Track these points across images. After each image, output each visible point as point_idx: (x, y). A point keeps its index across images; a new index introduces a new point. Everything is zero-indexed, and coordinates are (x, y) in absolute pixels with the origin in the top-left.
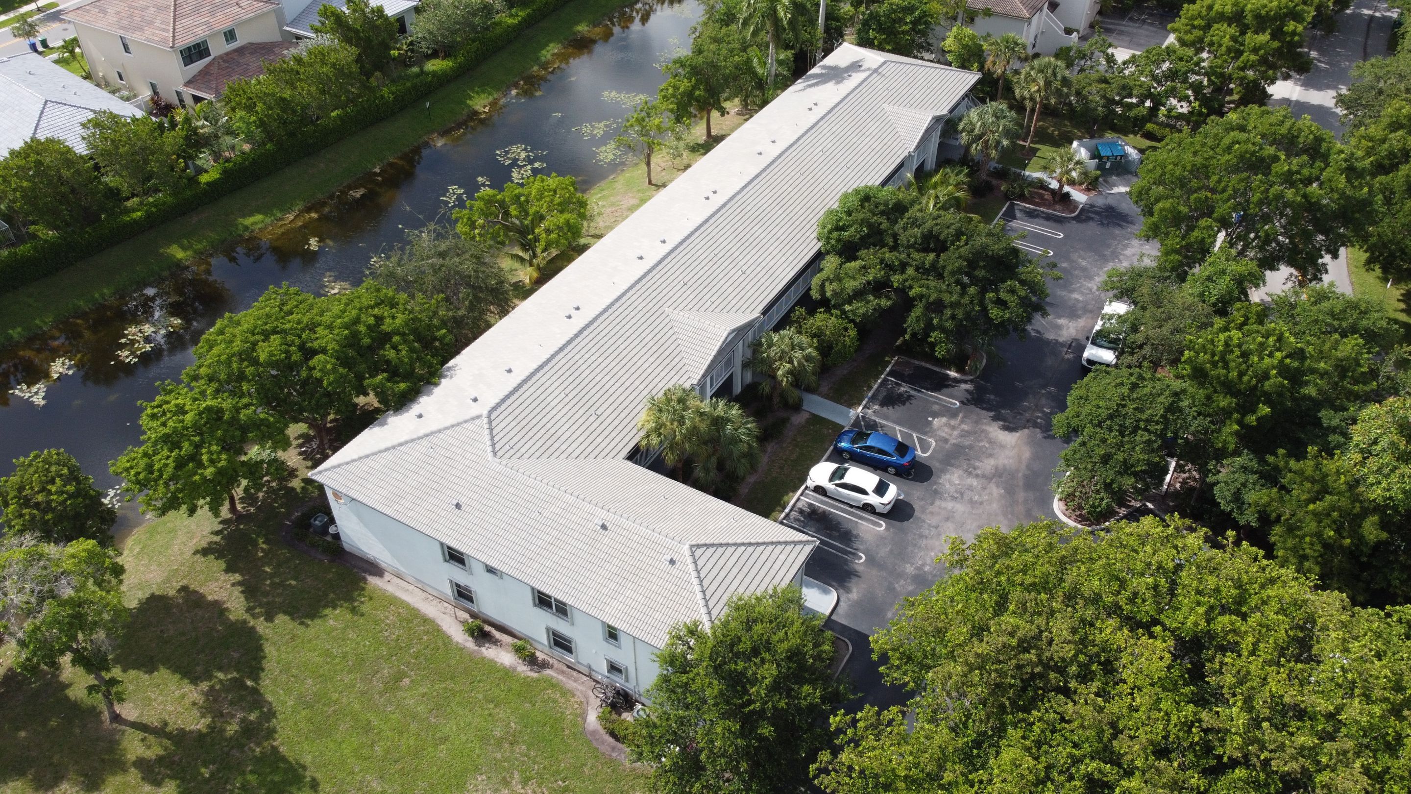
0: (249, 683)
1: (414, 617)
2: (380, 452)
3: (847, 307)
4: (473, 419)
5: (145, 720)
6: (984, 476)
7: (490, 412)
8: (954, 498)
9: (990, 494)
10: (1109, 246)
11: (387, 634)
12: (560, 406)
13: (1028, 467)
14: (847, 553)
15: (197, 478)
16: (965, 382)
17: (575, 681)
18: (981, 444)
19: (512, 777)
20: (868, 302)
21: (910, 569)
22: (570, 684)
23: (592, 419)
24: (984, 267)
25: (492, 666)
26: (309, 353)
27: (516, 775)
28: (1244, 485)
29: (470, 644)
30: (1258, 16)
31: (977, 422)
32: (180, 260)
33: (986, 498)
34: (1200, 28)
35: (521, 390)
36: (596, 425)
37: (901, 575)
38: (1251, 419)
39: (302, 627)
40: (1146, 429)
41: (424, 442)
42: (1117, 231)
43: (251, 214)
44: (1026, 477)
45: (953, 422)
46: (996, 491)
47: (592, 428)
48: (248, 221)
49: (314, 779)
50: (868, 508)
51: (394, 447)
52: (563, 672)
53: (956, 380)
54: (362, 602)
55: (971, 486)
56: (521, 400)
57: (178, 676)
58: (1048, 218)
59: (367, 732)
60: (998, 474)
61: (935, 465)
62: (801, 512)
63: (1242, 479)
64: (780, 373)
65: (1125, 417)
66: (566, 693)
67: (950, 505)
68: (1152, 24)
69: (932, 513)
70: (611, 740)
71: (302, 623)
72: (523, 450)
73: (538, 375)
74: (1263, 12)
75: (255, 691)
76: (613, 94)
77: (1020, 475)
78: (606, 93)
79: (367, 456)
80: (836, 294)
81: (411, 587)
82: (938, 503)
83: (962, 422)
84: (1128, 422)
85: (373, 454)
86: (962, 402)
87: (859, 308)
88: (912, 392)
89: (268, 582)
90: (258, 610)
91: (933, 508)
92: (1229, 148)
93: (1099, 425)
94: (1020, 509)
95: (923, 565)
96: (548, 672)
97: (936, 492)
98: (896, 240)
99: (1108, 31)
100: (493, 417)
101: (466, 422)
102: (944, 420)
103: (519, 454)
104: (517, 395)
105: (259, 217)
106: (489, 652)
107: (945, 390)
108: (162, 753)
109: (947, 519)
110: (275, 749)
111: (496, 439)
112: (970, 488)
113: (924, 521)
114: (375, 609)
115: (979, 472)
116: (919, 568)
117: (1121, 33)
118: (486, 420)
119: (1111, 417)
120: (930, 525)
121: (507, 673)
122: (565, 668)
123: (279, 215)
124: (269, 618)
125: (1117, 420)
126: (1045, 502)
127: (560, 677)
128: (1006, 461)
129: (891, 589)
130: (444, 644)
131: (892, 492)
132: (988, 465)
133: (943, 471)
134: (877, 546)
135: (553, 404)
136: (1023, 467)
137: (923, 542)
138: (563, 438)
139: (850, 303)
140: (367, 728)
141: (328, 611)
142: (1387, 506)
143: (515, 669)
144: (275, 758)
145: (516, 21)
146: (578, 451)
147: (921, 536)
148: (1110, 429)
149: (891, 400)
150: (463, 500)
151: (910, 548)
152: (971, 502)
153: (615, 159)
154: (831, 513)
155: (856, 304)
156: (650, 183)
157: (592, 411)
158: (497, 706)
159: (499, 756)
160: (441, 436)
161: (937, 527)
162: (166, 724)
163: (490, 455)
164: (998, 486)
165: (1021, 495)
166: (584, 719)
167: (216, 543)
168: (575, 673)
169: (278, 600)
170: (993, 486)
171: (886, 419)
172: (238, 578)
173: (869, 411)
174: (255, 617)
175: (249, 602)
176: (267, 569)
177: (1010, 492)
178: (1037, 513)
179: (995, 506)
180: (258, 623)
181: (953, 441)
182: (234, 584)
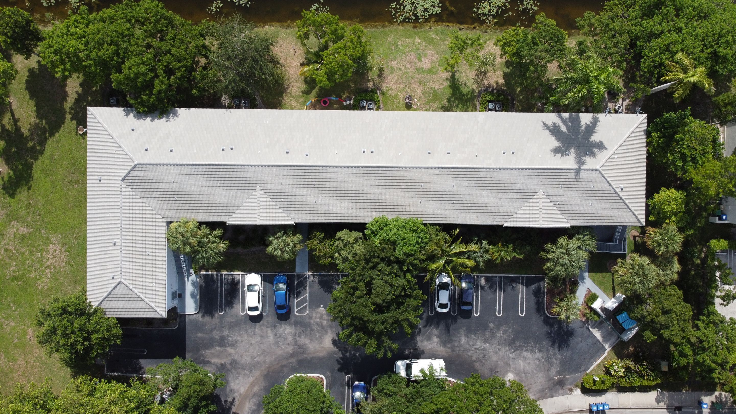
0: (47, 135)
4: (131, 160)
5: (15, 112)
6: (296, 342)
7: (138, 164)
8: (275, 335)
9: (287, 348)
12: (166, 184)
13: (312, 358)
14: (221, 307)
18: (317, 334)
19: (65, 245)
21: (226, 333)
23: (172, 199)
31: (330, 326)
33: (283, 347)
36: (171, 202)
37: (221, 331)
41: (116, 146)
42: (545, 343)
44: (306, 359)
45: (325, 317)
46: (290, 349)
47: (168, 202)
49: (31, 186)
51: (109, 134)
55: (287, 339)
56: (154, 169)
57: (35, 108)
58: (539, 303)
59: (53, 188)
60: (301, 347)
61: (292, 319)
62: (233, 279)
67: (270, 334)
69: (262, 329)
72: (134, 187)
73: (172, 167)
75: (46, 139)
77: (306, 356)
82: (269, 329)
83: (327, 320)
90: (72, 111)
91: (264, 328)
94: (285, 363)
95: (231, 337)
97: (275, 326)
100: (137, 166)
101: (129, 157)
102: (325, 312)
103: (132, 187)
104: (155, 166)
108: (10, 129)
109: (262, 337)
110: (33, 164)
111: (130, 175)
112: (285, 339)
113: (255, 328)
115: (298, 339)
116: (228, 336)
118: (133, 165)
120: (254, 331)
124: (72, 119)
126: (294, 370)
128: (311, 347)
129: (212, 330)
132: (304, 341)
133: (290, 324)
134: (232, 316)
135: (164, 181)
136: (311, 356)
137: (243, 332)
138: (153, 196)
140: (54, 187)
144: (29, 167)
146: (153, 205)
147: (246, 330)
149: (325, 285)
150: (102, 180)
152: (277, 343)
154: (239, 292)
157: (176, 196)
159: (69, 236)
160: (121, 151)
161: (254, 334)
162: (19, 120)
163: (121, 178)
164: (293, 349)
165: (293, 360)
169: (80, 115)
170: (292, 347)
171: (311, 287)
172: (80, 90)
173: (312, 278)
174: (70, 113)
175: (73, 105)
176: (90, 98)
177: (292, 355)
178: (286, 370)
179: (279, 352)
180: (68, 116)
181: (312, 321)
182: (77, 92)
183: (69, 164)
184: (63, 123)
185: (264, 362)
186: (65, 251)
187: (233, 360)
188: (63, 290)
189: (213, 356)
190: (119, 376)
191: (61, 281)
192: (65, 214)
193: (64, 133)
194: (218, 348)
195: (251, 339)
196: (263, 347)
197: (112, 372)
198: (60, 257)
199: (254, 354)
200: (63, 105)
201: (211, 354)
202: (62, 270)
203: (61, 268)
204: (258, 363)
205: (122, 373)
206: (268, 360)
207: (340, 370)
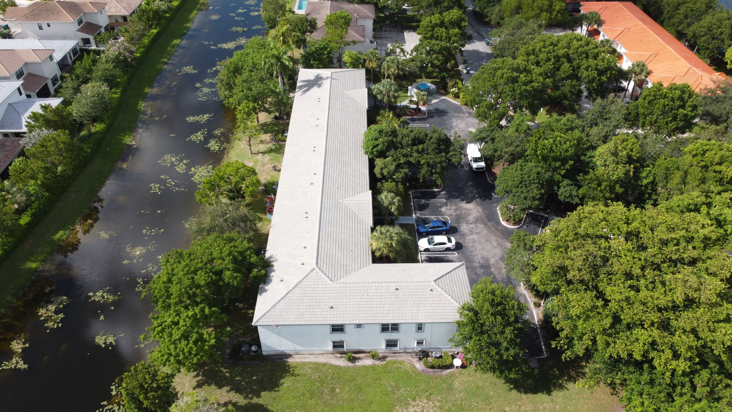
1: (317, 367)
2: (280, 301)
3: (394, 177)
4: (312, 271)
6: (473, 223)
7: (317, 265)
8: (470, 234)
9: (480, 228)
10: (447, 124)
11: (313, 377)
12: (337, 253)
15: (206, 347)
16: (442, 191)
17: (400, 357)
18: (464, 212)
19: (408, 401)
20: (401, 172)
21: (477, 265)
22: (400, 359)
23: (351, 253)
24: (442, 145)
25: (366, 367)
26: (219, 273)
27: (409, 399)
28: (571, 190)
29: (350, 364)
30: (451, 23)
31: (456, 204)
32: (36, 268)
33: (480, 230)
34: (430, 31)
35: (320, 252)
36: (354, 255)
37: (475, 268)
38: (567, 166)
39: (276, 393)
40: (534, 183)
41: (297, 289)
42: (445, 118)
43: (57, 232)
44: (486, 217)
45: (448, 207)
46: (482, 226)
47: (354, 257)
48: (57, 236)
50: (448, 249)
51: (284, 297)
52: (393, 356)
53: (438, 192)
54: (294, 370)
56: (322, 256)
58: (419, 120)
60: (477, 220)
61: (455, 225)
62: (426, 260)
63: (569, 189)
64: (392, 210)
65: (525, 181)
66: (401, 362)
67: (471, 237)
68: (394, 31)
69: (468, 242)
70: (431, 370)
71: (275, 391)
72: (339, 274)
73: (320, 244)
74: (453, 21)
76: (191, 118)
77: (484, 217)
78: (187, 119)
79: (275, 305)
80: (389, 173)
81: (306, 356)
82: (467, 238)
83: (451, 206)
84: (527, 183)
85: (277, 303)
86: (446, 199)
87: (399, 176)
88: (427, 202)
89: (243, 383)
90: (250, 396)
91: (466, 241)
92: (502, 77)
93: (517, 187)
94: (493, 229)
95: (480, 261)
96: (388, 359)
97: (463, 235)
98: (402, 145)
99: (381, 38)
100: (319, 267)
101: (309, 273)
102: (445, 208)
103: (339, 276)
104: (319, 254)
105: (61, 233)
106: (359, 363)
107: (438, 197)
109: (474, 242)
111: (327, 275)
112: (472, 228)
113: (468, 246)
114: (299, 371)
115: (471, 222)
116: (479, 263)
117: (386, 38)
118: (318, 270)
119: (521, 183)
120: (470, 247)
121: (373, 367)
122: (393, 354)
123: (72, 228)
124: (259, 396)
125: (523, 183)
126: (498, 223)
127: (394, 358)
128: (476, 214)
130: (340, 369)
131: (453, 239)
132: (471, 218)
133: (459, 226)
135: (334, 253)
136: (483, 214)
137: (473, 253)
138: (348, 265)
139: (394, 175)
141: (282, 381)
142: (618, 180)
143: (375, 365)
145: (118, 95)
146: (356, 267)
147: (470, 252)
148: (522, 187)
149: (422, 208)
150: (332, 304)
151: (471, 258)
152: (477, 233)
153: (220, 148)
155: (397, 175)
156: (252, 153)
157: (348, 250)
158: (380, 380)
159: (397, 396)
160: (302, 283)
161: (473, 247)
163: (330, 282)
165: (490, 224)
166: (415, 368)
167: (200, 380)
168: (398, 354)
169: (255, 387)
170: (479, 225)
171: (426, 215)
172: (226, 388)
173: (418, 215)
174: (251, 399)
175: (242, 395)
176: (238, 378)
177: (485, 224)
178: (499, 228)
179: (485, 232)
180: (255, 400)
181: (454, 214)
182: (228, 392)
183: (311, 399)
184: (262, 406)
185: (497, 240)
186: (415, 401)
187: (500, 259)
188: (461, 402)
189: (500, 273)
190: (544, 345)
191: (451, 405)
192: (371, 403)
193: (274, 405)
194: (492, 270)
195: (478, 249)
196: (483, 241)
197: (543, 352)
198: (423, 407)
199: (491, 246)
200: (241, 406)
201: (499, 274)
202: (438, 404)
203: (435, 406)
204: (498, 244)
205: (541, 343)
206: (493, 238)
207: (490, 199)
